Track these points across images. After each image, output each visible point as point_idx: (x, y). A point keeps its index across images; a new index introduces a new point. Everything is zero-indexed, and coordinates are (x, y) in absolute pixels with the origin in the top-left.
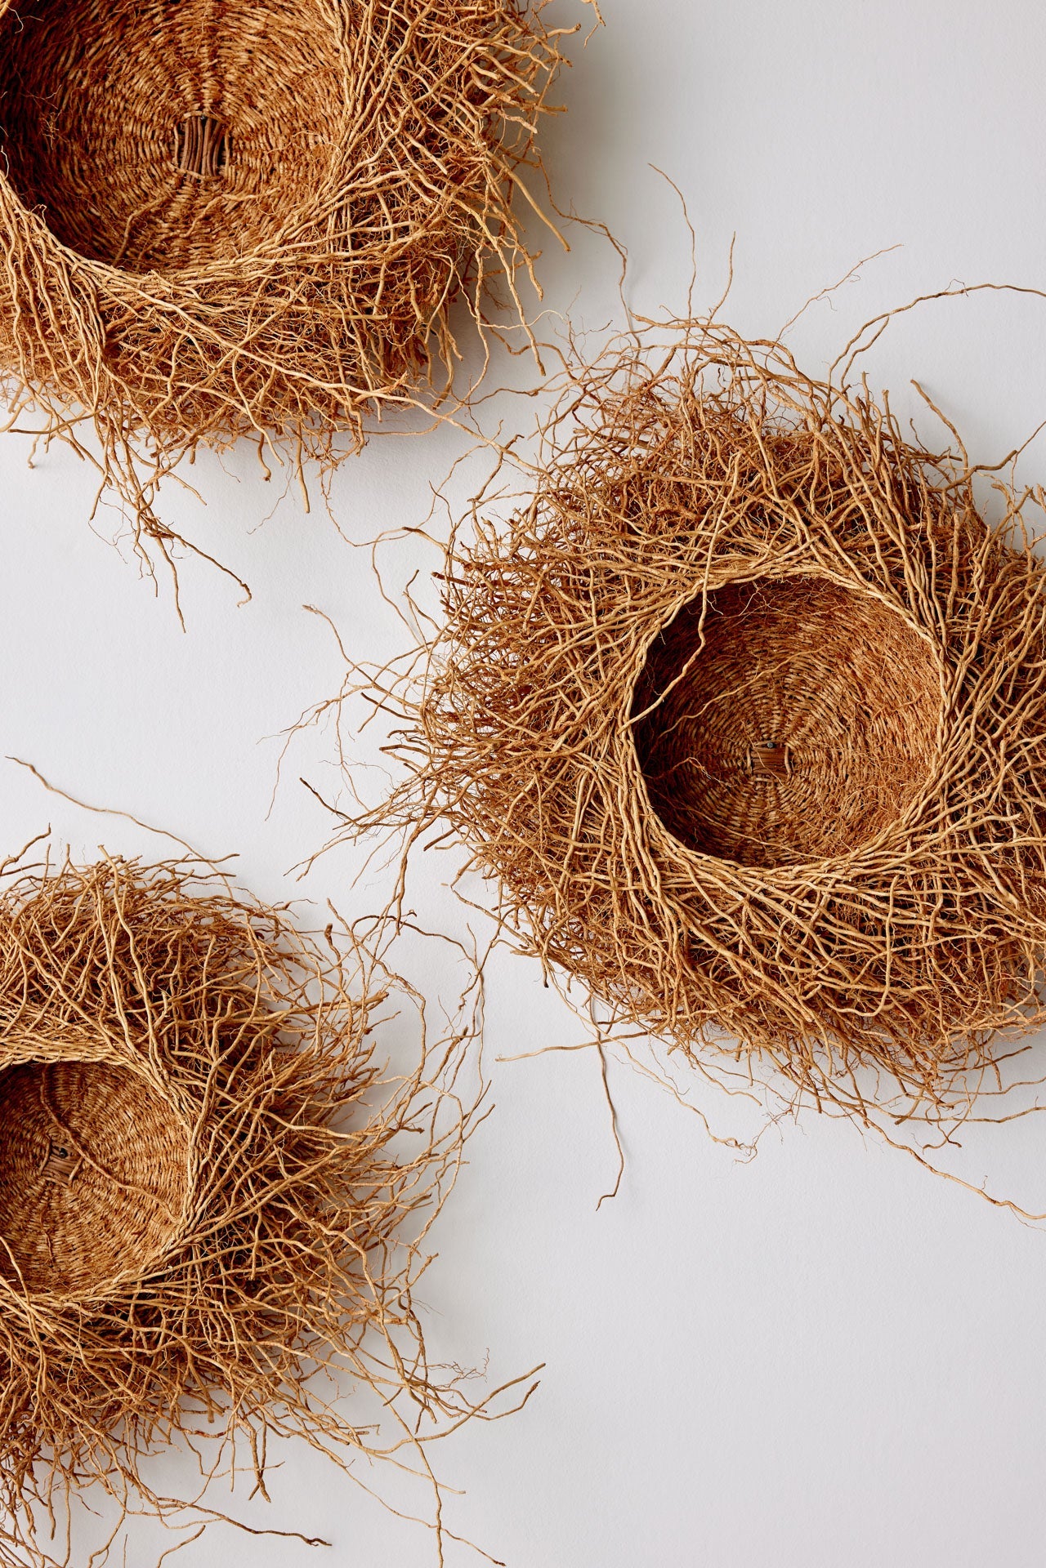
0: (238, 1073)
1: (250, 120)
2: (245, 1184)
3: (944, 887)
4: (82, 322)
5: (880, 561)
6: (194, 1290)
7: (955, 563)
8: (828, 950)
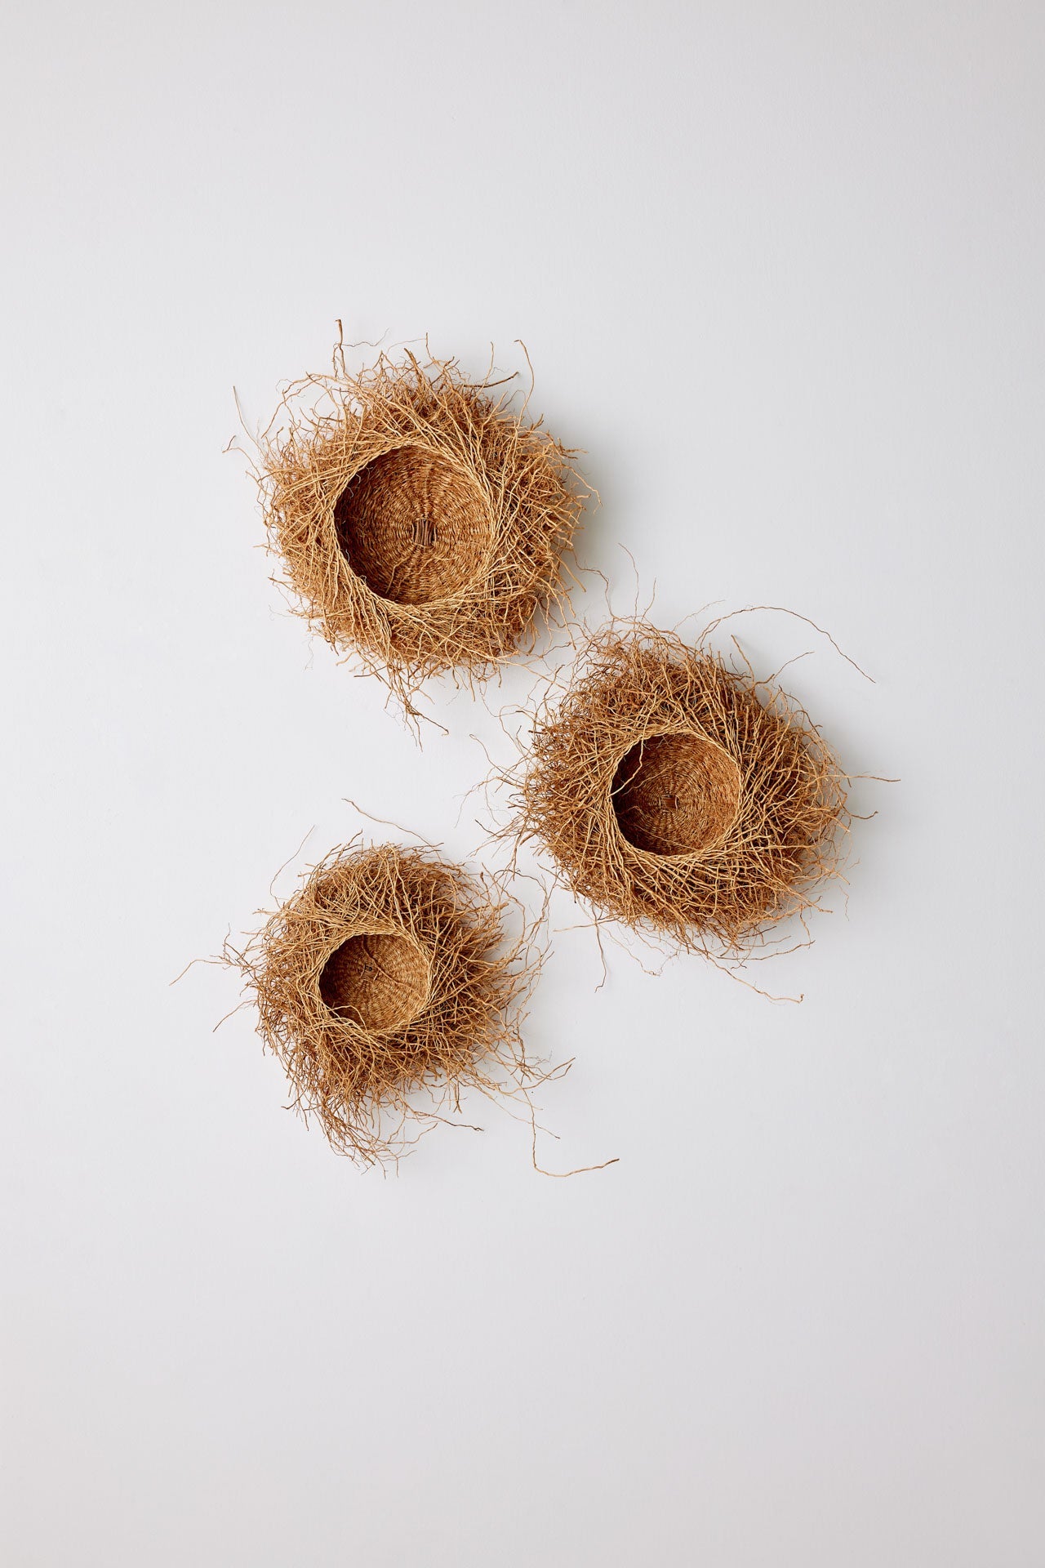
0: (448, 938)
1: (445, 521)
2: (451, 985)
3: (740, 865)
4: (381, 626)
5: (715, 728)
6: (431, 1029)
7: (747, 727)
8: (692, 889)
